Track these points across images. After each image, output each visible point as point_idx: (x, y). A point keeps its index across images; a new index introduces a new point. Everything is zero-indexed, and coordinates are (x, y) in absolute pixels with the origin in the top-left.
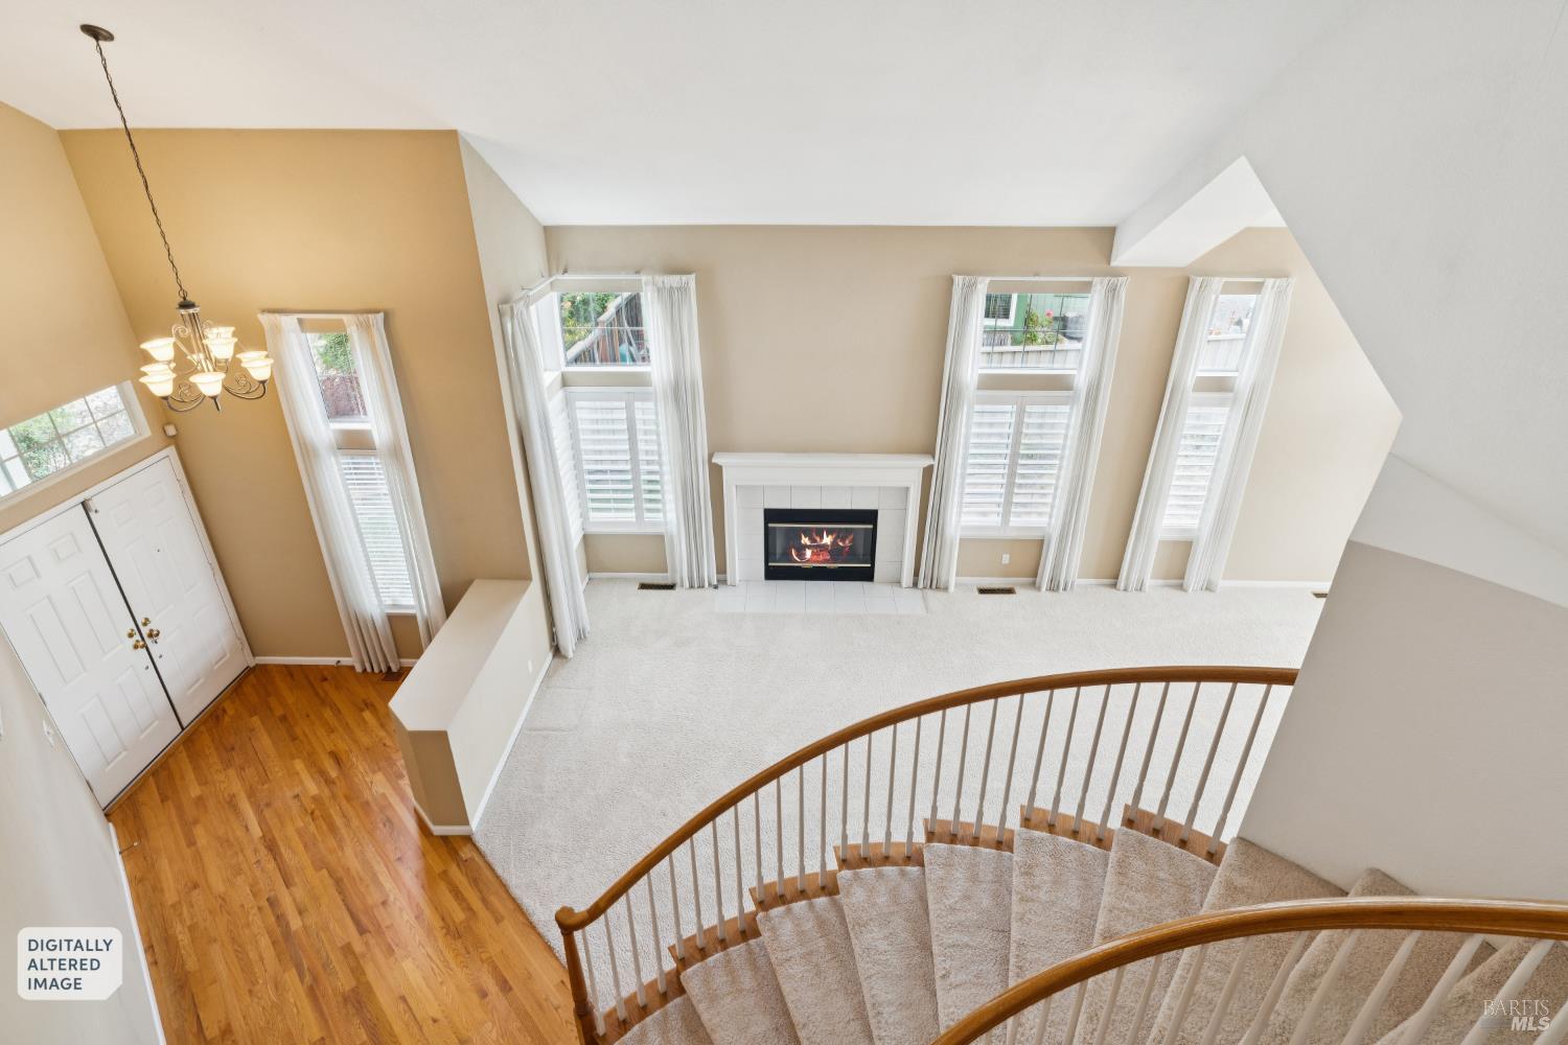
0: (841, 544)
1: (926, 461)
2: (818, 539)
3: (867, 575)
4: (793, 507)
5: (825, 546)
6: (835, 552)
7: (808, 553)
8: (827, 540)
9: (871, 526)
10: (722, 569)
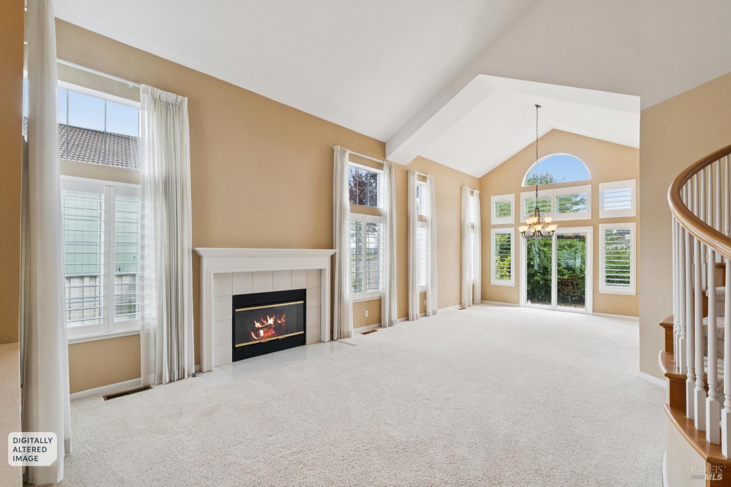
0: (279, 322)
1: (331, 252)
2: (265, 322)
3: (300, 341)
4: (254, 293)
5: (270, 325)
6: (278, 328)
7: (262, 332)
8: (271, 321)
9: (303, 302)
10: (198, 361)
